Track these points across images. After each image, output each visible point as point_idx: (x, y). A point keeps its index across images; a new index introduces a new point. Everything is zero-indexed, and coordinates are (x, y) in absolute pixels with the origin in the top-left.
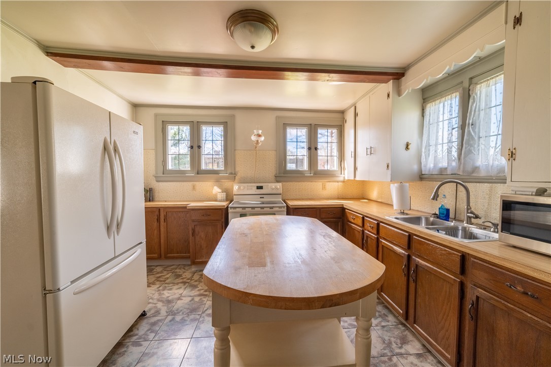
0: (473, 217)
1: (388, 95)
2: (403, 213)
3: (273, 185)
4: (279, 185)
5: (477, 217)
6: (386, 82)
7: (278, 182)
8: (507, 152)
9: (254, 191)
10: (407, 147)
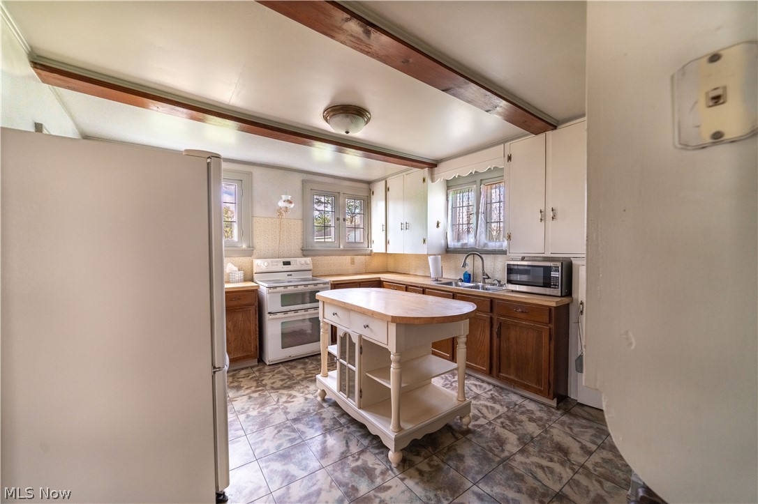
0: (486, 277)
1: (424, 180)
2: (437, 280)
3: (303, 260)
4: (308, 260)
5: (489, 278)
6: (422, 168)
7: (304, 256)
8: (506, 235)
9: (281, 267)
10: (438, 226)
